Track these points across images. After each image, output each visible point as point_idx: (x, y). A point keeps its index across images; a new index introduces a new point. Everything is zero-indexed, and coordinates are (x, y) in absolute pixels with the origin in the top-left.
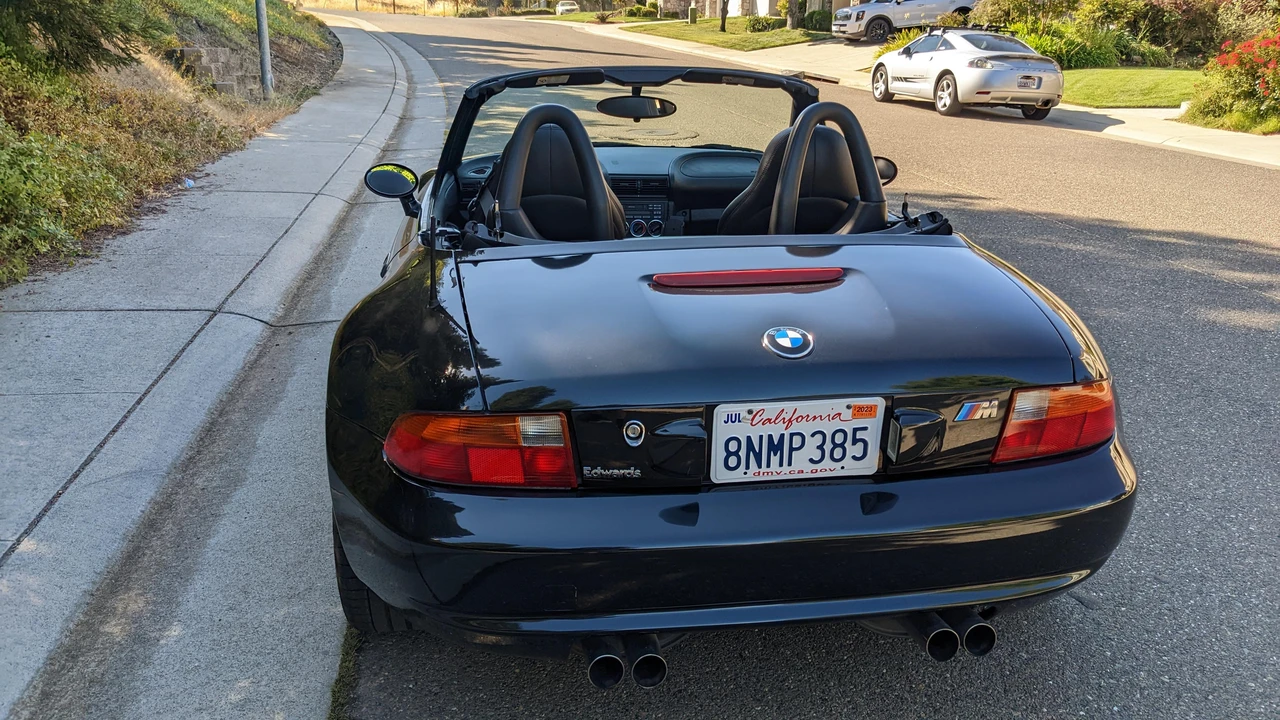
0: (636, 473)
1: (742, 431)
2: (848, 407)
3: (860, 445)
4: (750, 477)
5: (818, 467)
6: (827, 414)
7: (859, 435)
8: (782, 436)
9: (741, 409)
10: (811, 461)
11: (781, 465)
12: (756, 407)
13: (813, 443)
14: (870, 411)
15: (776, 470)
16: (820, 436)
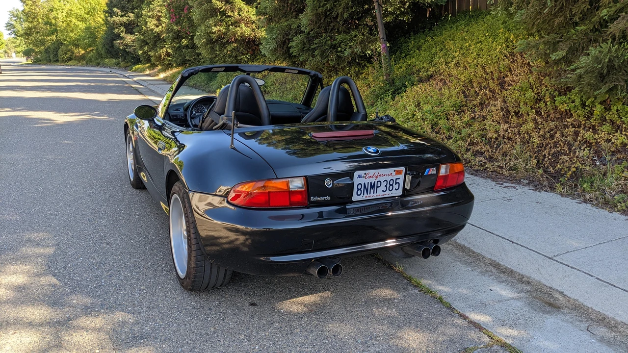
0: (328, 198)
1: (363, 181)
2: (395, 171)
3: (398, 184)
4: (364, 198)
5: (385, 193)
6: (388, 174)
7: (398, 181)
8: (375, 182)
9: (362, 173)
10: (383, 191)
11: (374, 193)
12: (367, 172)
13: (384, 184)
14: (400, 172)
15: (373, 195)
16: (386, 182)
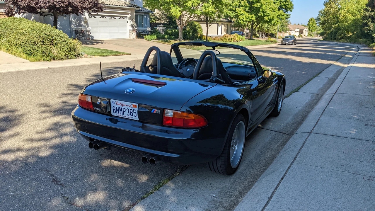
0: (100, 110)
1: (115, 105)
2: (132, 105)
3: (135, 113)
4: (118, 116)
5: (128, 116)
6: (129, 105)
7: (135, 111)
8: (122, 108)
9: (114, 101)
12: (117, 101)
13: (127, 111)
14: (136, 106)
15: (121, 115)
16: (128, 110)
